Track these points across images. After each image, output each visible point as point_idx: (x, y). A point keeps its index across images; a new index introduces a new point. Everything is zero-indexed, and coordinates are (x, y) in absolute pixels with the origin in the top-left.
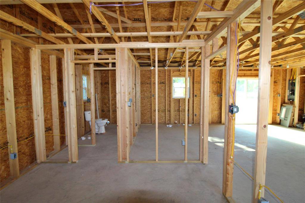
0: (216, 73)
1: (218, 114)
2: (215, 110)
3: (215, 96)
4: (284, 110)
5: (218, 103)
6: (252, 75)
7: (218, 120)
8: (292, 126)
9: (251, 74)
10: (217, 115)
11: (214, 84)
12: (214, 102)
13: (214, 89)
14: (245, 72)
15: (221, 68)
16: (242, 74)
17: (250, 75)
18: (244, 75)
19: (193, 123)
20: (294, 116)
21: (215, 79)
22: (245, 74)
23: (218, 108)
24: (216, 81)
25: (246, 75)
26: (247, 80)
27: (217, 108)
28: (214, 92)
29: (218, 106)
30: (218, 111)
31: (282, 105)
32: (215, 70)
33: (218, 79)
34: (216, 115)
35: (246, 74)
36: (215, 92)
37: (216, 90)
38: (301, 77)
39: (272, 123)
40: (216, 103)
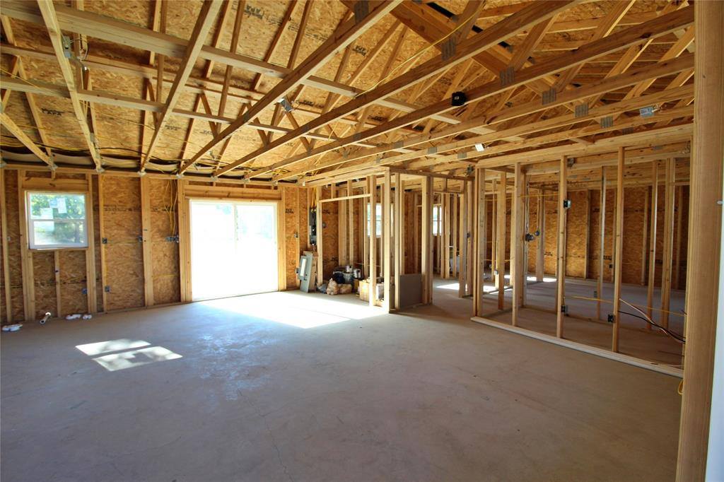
0: (163, 188)
1: (172, 282)
2: (166, 273)
3: (162, 241)
4: (304, 261)
5: (172, 257)
6: (245, 195)
7: (173, 295)
8: (314, 290)
9: (243, 193)
10: (170, 284)
11: (159, 212)
12: (161, 255)
13: (160, 223)
14: (230, 189)
15: (172, 177)
16: (222, 192)
17: (241, 195)
18: (227, 195)
19: (101, 310)
20: (316, 272)
21: (162, 202)
22: (229, 193)
23: (173, 267)
24: (163, 206)
25: (231, 195)
26: (235, 207)
27: (170, 268)
28: (159, 231)
29: (172, 261)
30: (172, 273)
31: (302, 254)
32: (159, 180)
33: (166, 200)
34: (167, 284)
35: (233, 193)
36: (162, 231)
37: (164, 226)
38: (323, 203)
39: (287, 287)
40: (165, 255)
